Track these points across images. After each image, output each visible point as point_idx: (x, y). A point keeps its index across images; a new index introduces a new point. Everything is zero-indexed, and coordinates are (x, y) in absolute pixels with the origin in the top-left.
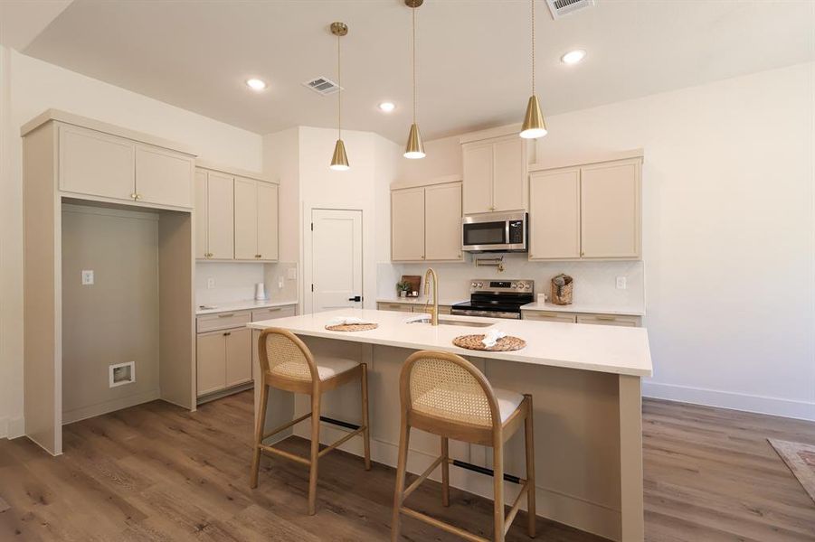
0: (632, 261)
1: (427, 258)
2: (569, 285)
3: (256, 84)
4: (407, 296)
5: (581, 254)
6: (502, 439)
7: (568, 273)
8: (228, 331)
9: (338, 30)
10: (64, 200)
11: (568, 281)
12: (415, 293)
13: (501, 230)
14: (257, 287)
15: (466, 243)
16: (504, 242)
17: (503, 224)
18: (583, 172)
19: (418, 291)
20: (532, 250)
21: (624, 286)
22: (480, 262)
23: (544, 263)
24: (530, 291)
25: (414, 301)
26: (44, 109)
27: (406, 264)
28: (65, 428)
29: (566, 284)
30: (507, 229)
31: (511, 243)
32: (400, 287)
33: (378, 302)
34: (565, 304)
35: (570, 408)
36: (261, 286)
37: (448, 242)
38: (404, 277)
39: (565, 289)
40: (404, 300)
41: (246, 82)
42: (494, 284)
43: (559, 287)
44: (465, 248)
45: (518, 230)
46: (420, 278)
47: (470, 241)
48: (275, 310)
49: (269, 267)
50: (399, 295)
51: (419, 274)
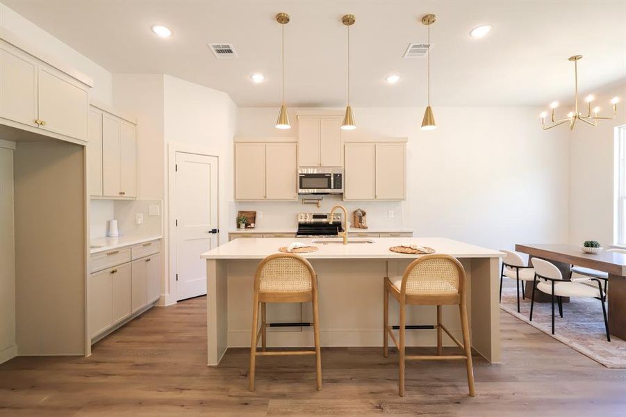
1: (267, 197)
2: (365, 216)
3: (162, 32)
4: (246, 227)
5: (375, 197)
7: (364, 209)
8: (113, 269)
9: (282, 19)
11: (364, 214)
12: (252, 225)
14: (109, 224)
15: (301, 188)
16: (329, 187)
17: (330, 175)
18: (377, 146)
19: (254, 223)
20: (347, 194)
21: (393, 216)
22: (306, 201)
23: (351, 202)
24: (340, 220)
25: (252, 231)
27: (241, 201)
29: (363, 215)
30: (332, 178)
31: (335, 188)
32: (239, 221)
33: (230, 233)
36: (115, 223)
37: (286, 187)
39: (364, 219)
40: (243, 230)
41: (151, 28)
42: (315, 217)
44: (301, 191)
45: (338, 180)
46: (255, 213)
47: (303, 186)
48: (146, 245)
49: (122, 204)
50: (239, 226)
51: (254, 210)
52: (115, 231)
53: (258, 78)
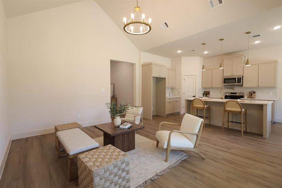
0: (274, 87)
1: (213, 87)
2: (255, 94)
3: (179, 52)
4: (206, 96)
5: (258, 86)
6: (242, 113)
7: (254, 90)
8: (170, 102)
10: (153, 77)
11: (254, 92)
12: (208, 95)
13: (235, 80)
16: (236, 83)
17: (236, 78)
18: (259, 65)
19: (209, 95)
20: (244, 85)
21: (272, 94)
22: (228, 88)
23: (247, 88)
24: (243, 95)
26: (151, 62)
27: (205, 88)
28: (153, 116)
30: (237, 79)
31: (238, 83)
32: (204, 94)
34: (253, 98)
35: (253, 113)
36: (171, 93)
37: (219, 82)
38: (205, 91)
39: (253, 94)
41: (177, 52)
42: (231, 93)
43: (252, 94)
44: (224, 84)
45: (240, 80)
46: (209, 92)
47: (225, 82)
48: (177, 98)
49: (172, 89)
50: (204, 96)
51: (209, 91)
52: (171, 95)
53: (206, 52)
